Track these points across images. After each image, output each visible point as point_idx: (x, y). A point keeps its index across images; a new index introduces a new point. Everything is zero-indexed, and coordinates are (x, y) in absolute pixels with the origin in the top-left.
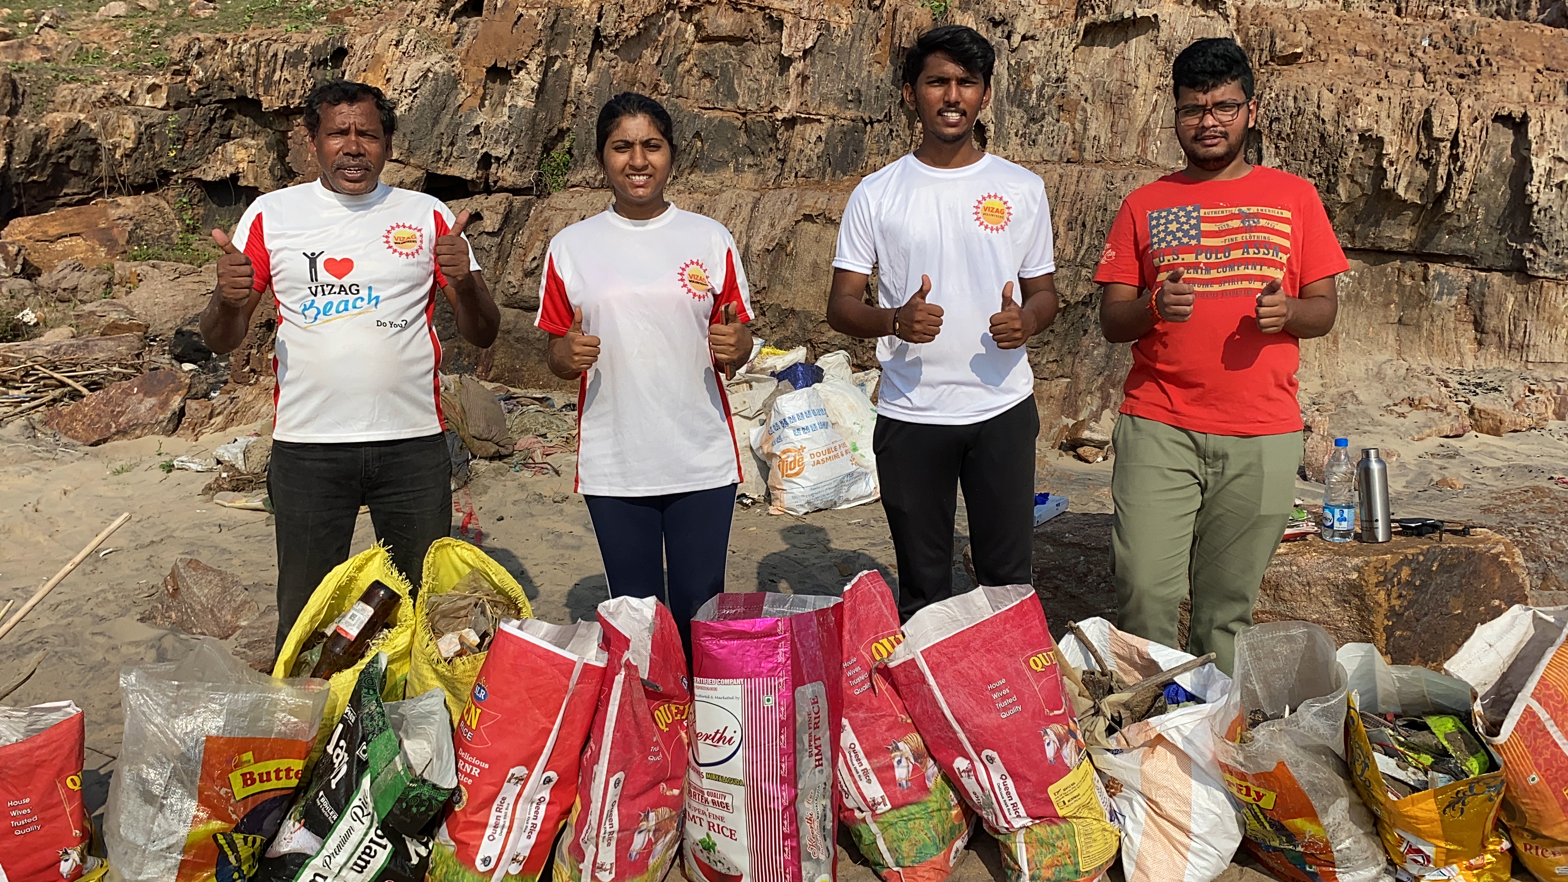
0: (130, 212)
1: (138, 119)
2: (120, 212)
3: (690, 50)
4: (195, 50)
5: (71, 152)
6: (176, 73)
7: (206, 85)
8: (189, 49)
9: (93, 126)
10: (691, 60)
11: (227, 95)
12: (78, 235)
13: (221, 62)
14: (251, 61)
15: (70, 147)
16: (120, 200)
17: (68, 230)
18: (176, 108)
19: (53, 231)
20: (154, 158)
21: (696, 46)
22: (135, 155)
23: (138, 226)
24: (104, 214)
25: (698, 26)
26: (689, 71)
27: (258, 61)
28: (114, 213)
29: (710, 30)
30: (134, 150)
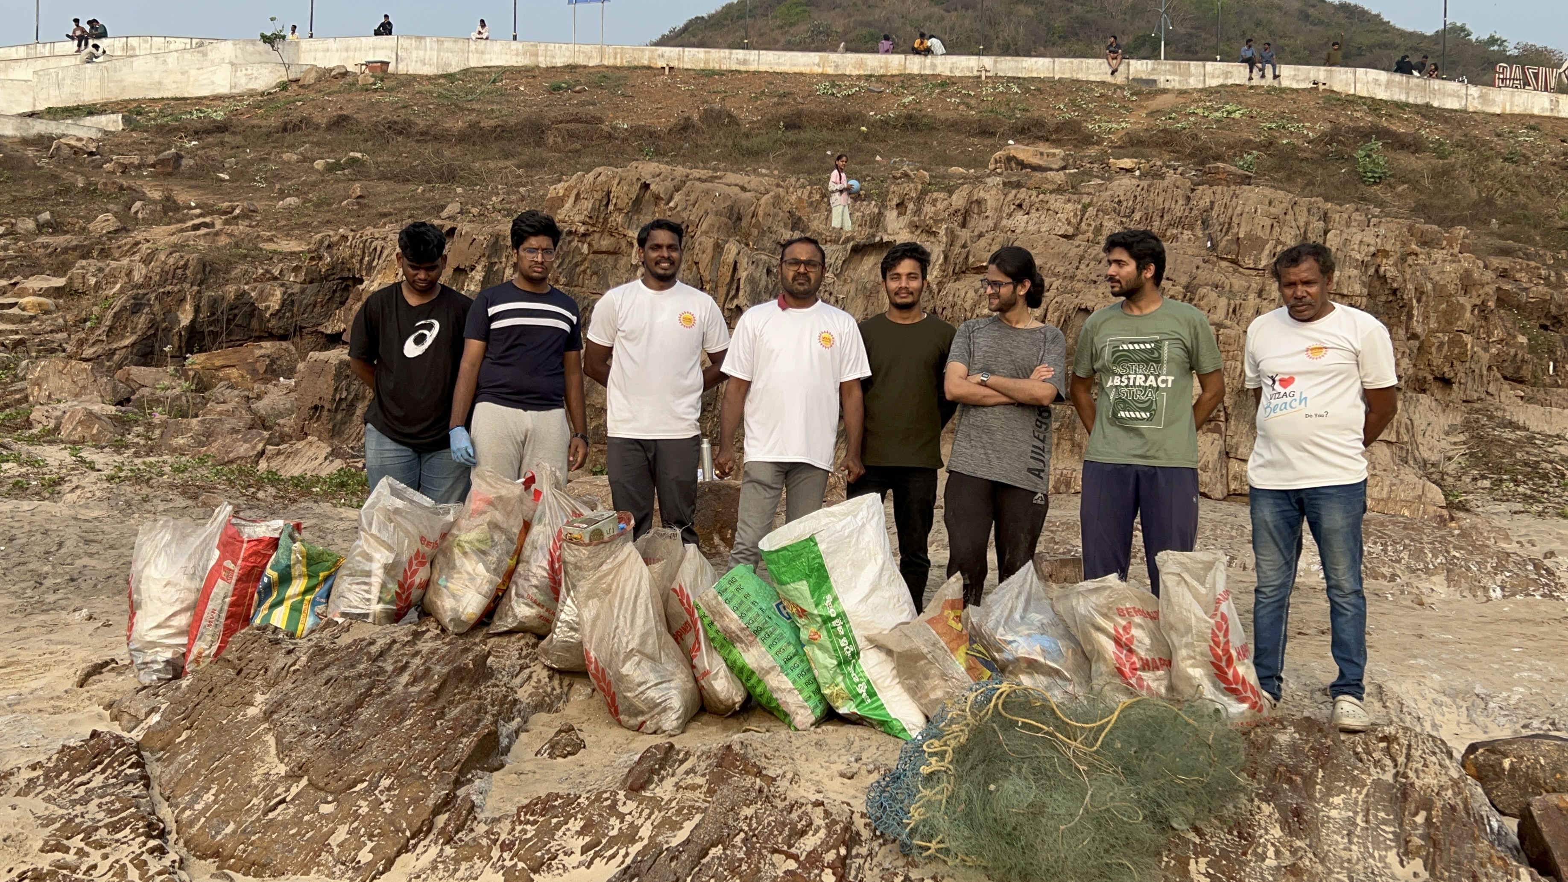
0: (269, 352)
1: (283, 289)
2: (262, 352)
3: (585, 259)
4: (326, 243)
5: (236, 311)
6: (312, 259)
7: (332, 267)
8: (321, 242)
9: (253, 294)
10: (586, 264)
11: (346, 274)
12: (234, 366)
13: (344, 252)
14: (359, 252)
15: (236, 307)
16: (263, 344)
17: (228, 363)
18: (311, 282)
19: (218, 363)
20: (292, 317)
21: (591, 256)
22: (280, 314)
23: (273, 362)
24: (252, 352)
25: (590, 245)
26: (584, 271)
27: (364, 253)
28: (258, 352)
29: (596, 247)
30: (278, 311)
